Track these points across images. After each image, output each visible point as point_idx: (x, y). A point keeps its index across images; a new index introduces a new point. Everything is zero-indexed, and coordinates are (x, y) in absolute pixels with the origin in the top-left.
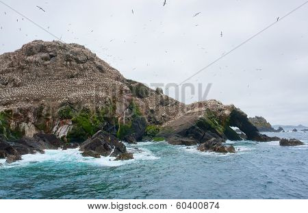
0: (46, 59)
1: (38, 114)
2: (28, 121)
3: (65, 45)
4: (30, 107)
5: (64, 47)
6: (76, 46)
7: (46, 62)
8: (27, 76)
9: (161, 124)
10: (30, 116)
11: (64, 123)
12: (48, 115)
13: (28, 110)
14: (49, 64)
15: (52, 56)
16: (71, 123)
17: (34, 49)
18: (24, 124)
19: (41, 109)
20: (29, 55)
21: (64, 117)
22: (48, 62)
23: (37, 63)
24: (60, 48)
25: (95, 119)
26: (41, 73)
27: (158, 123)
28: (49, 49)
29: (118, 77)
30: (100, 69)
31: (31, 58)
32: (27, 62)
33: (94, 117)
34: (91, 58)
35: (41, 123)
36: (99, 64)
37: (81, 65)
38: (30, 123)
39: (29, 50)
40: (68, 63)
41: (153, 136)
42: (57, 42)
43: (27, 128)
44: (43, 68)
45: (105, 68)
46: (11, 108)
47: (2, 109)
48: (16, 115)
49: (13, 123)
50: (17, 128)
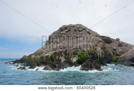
0: (67, 32)
1: (66, 54)
2: (62, 56)
3: (74, 25)
4: (63, 51)
5: (73, 26)
6: (78, 25)
7: (68, 33)
9: (120, 55)
10: (63, 54)
11: (75, 57)
12: (69, 53)
13: (62, 52)
15: (69, 30)
16: (77, 56)
17: (63, 29)
18: (61, 57)
19: (66, 51)
20: (61, 31)
21: (75, 54)
23: (64, 34)
24: (72, 27)
25: (87, 54)
27: (118, 55)
28: (68, 28)
29: (97, 35)
30: (89, 33)
31: (62, 32)
32: (61, 34)
33: (86, 54)
34: (85, 29)
35: (67, 56)
36: (88, 31)
37: (81, 33)
38: (63, 57)
39: (61, 29)
40: (76, 32)
41: (116, 62)
42: (71, 25)
43: (62, 59)
45: (91, 32)
46: (56, 51)
47: (54, 52)
48: (58, 54)
49: (57, 57)
50: (59, 59)
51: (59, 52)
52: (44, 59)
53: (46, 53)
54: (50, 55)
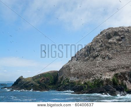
0: (119, 40)
2: (126, 79)
8: (112, 52)
10: (126, 77)
13: (125, 73)
14: (122, 43)
15: (122, 38)
17: (111, 35)
18: (125, 81)
22: (121, 42)
24: (126, 31)
26: (119, 50)
28: (120, 33)
31: (110, 41)
38: (127, 81)
42: (123, 28)
43: (127, 84)
44: (119, 46)
46: (117, 72)
47: (113, 73)
48: (120, 76)
49: (120, 81)
50: (122, 83)
51: (122, 73)
52: (105, 83)
53: (102, 75)
54: (110, 77)
